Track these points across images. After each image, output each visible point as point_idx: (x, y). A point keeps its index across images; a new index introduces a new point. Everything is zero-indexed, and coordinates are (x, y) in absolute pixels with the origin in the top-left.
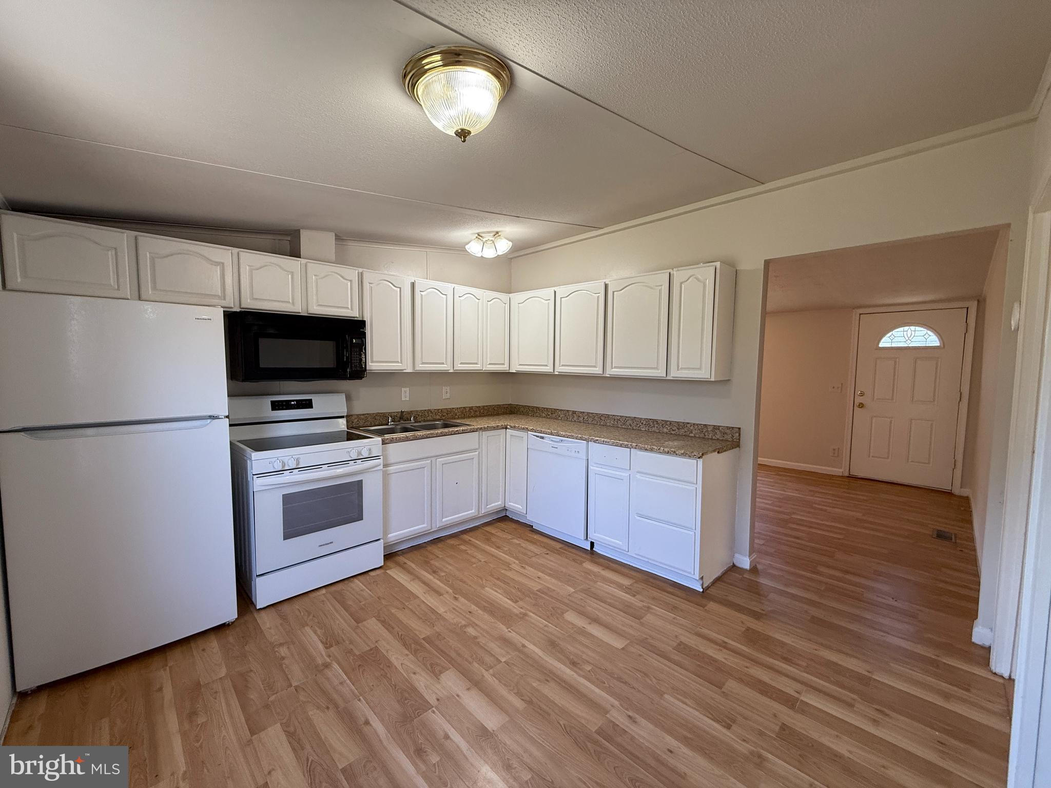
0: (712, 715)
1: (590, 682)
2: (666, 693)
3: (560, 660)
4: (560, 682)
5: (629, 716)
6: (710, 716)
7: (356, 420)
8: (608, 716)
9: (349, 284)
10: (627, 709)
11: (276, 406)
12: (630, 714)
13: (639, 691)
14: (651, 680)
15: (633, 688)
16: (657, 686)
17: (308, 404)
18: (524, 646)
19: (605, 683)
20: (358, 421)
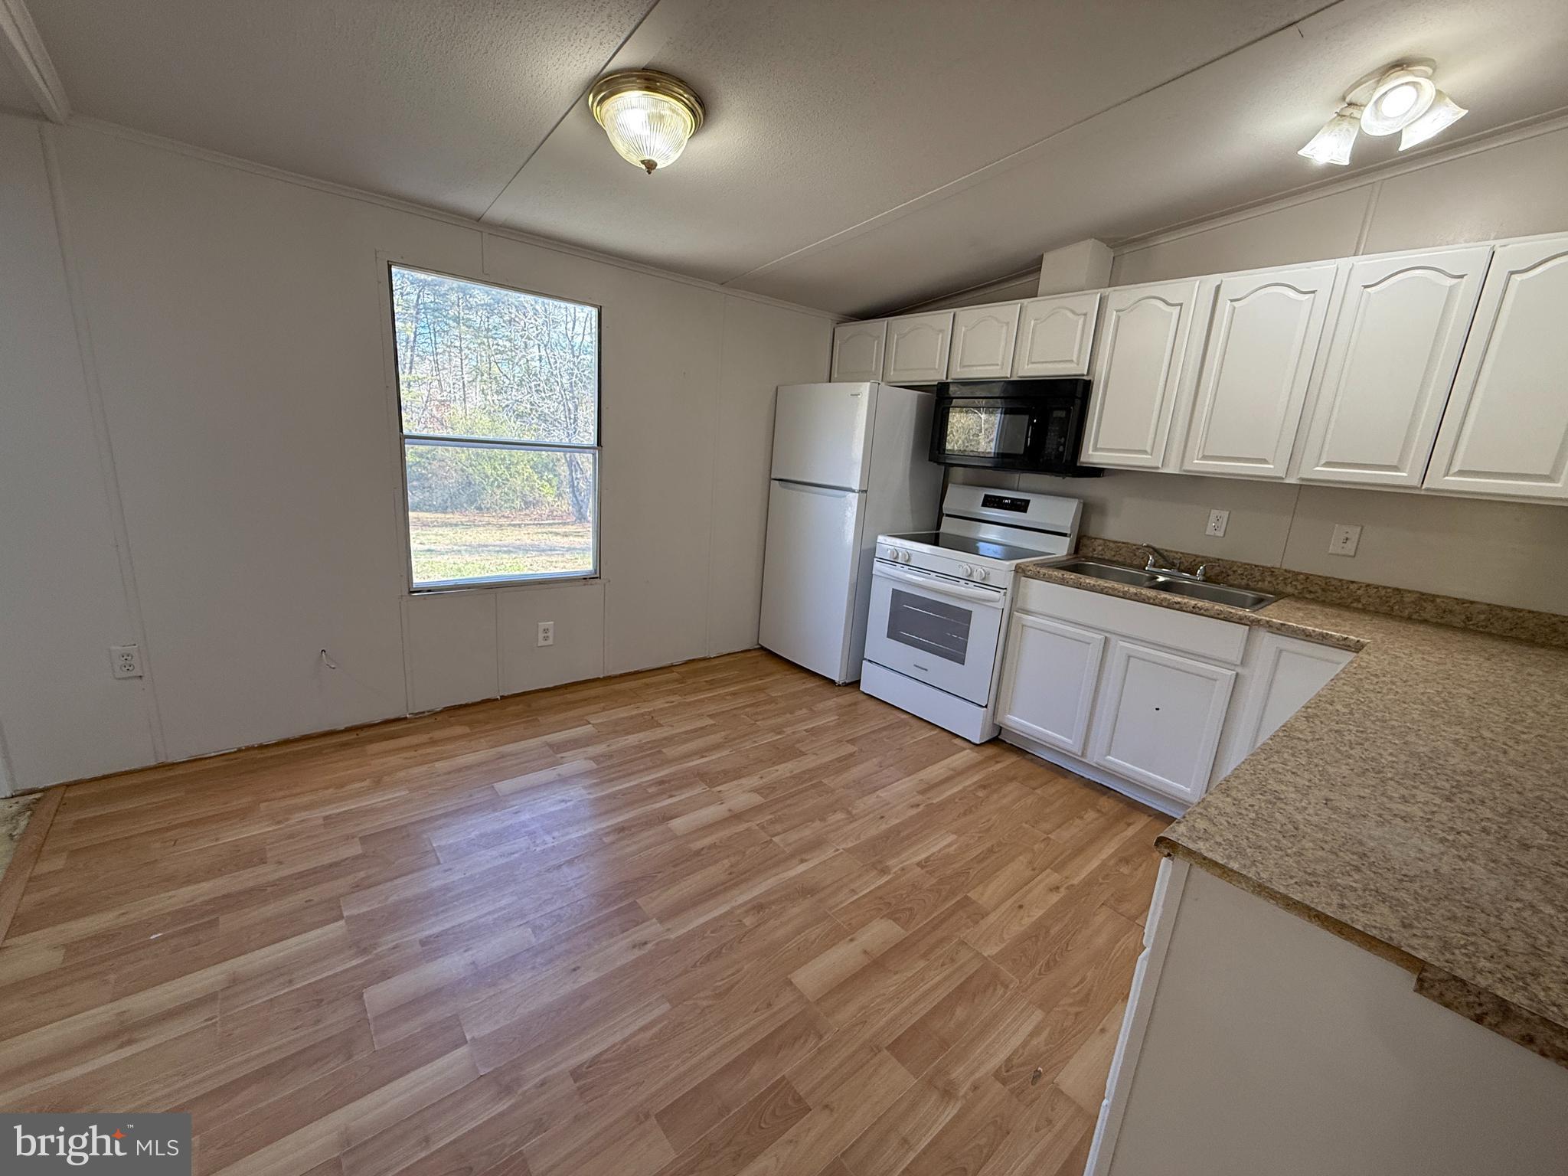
0: (607, 1061)
1: (720, 916)
2: (671, 1010)
3: (768, 893)
4: (727, 884)
5: (646, 943)
6: (605, 1056)
7: (1100, 548)
8: (654, 920)
9: (1081, 322)
10: (657, 944)
11: (989, 502)
12: (649, 946)
13: (686, 972)
14: (706, 998)
15: (694, 966)
16: (691, 1002)
17: (1021, 506)
18: (802, 861)
19: (712, 932)
20: (1103, 550)
